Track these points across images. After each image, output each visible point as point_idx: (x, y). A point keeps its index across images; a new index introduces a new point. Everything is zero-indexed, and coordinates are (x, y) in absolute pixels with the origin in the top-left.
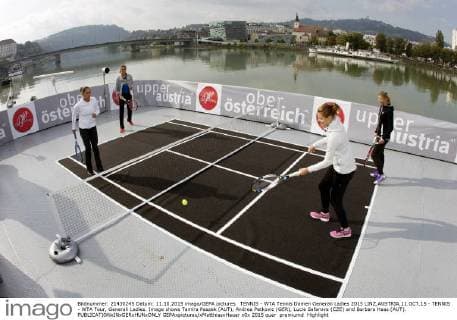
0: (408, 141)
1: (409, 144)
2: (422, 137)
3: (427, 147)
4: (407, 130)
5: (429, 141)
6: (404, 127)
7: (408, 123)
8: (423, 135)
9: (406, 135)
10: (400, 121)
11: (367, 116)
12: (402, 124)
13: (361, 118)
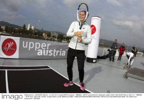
0: (49, 53)
1: (49, 55)
2: (55, 51)
3: (57, 55)
4: (48, 49)
5: (57, 52)
6: (46, 47)
7: (48, 45)
8: (55, 50)
9: (47, 51)
10: (44, 45)
11: (28, 43)
12: (45, 46)
13: (25, 45)
